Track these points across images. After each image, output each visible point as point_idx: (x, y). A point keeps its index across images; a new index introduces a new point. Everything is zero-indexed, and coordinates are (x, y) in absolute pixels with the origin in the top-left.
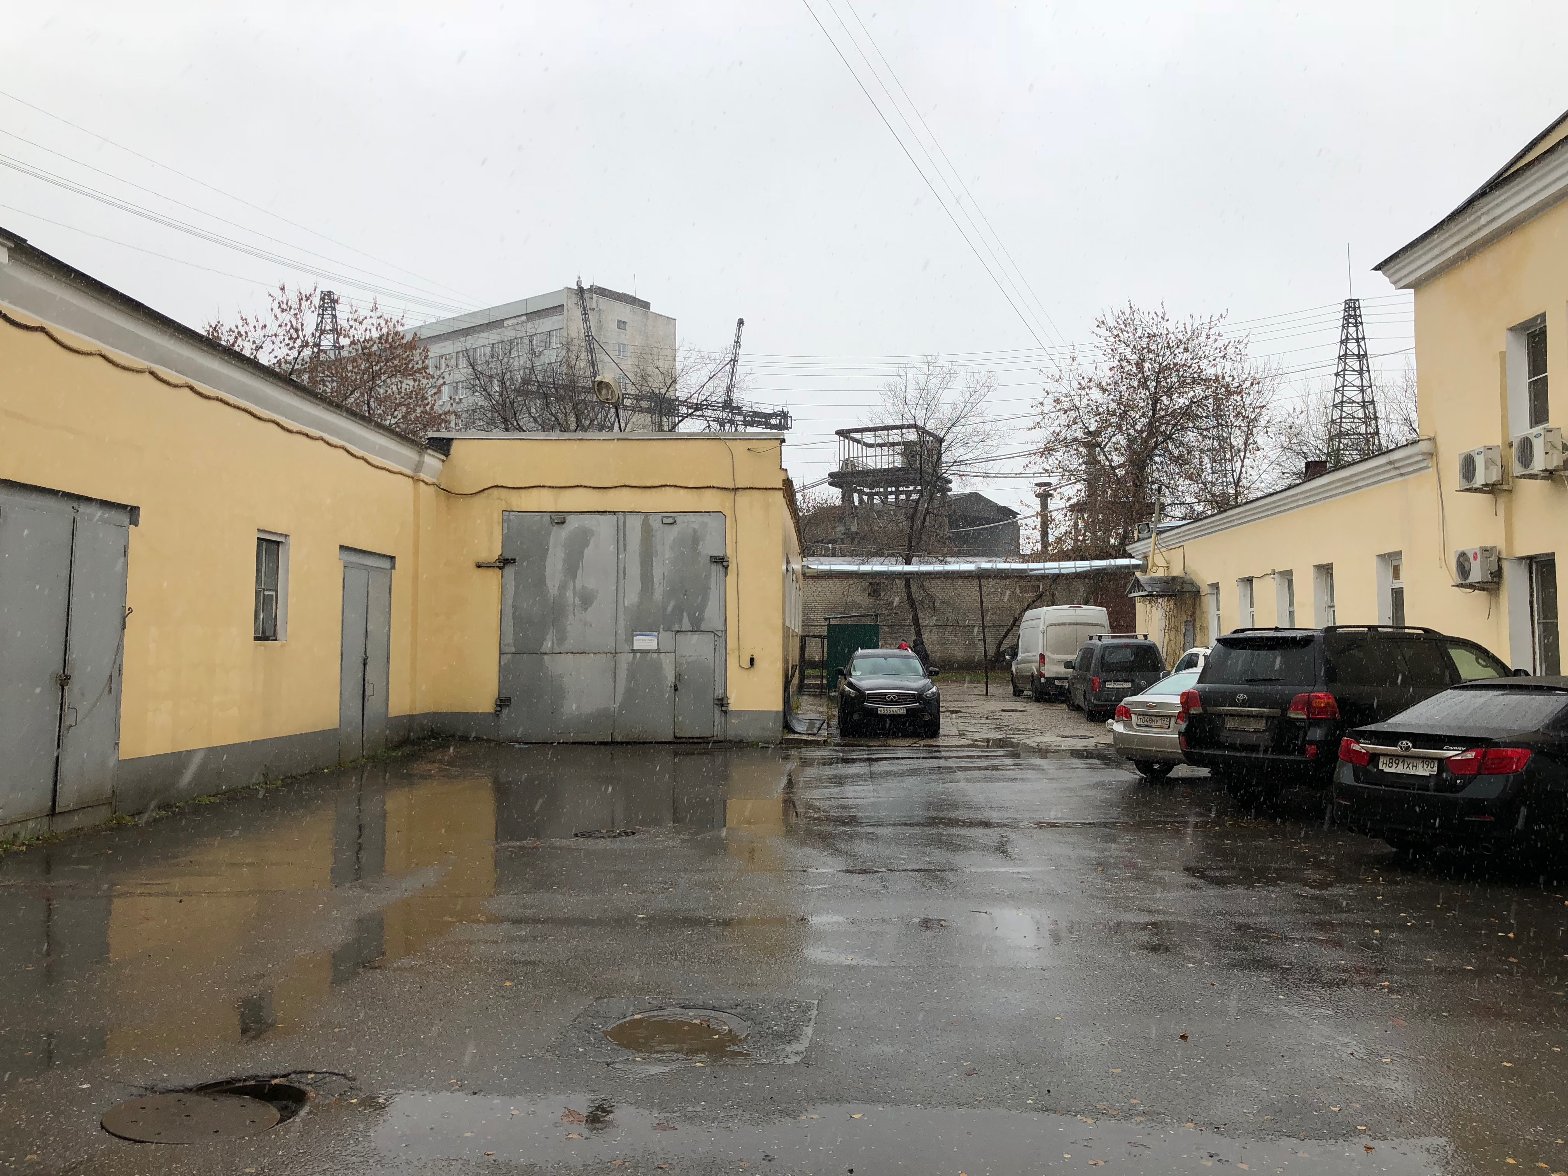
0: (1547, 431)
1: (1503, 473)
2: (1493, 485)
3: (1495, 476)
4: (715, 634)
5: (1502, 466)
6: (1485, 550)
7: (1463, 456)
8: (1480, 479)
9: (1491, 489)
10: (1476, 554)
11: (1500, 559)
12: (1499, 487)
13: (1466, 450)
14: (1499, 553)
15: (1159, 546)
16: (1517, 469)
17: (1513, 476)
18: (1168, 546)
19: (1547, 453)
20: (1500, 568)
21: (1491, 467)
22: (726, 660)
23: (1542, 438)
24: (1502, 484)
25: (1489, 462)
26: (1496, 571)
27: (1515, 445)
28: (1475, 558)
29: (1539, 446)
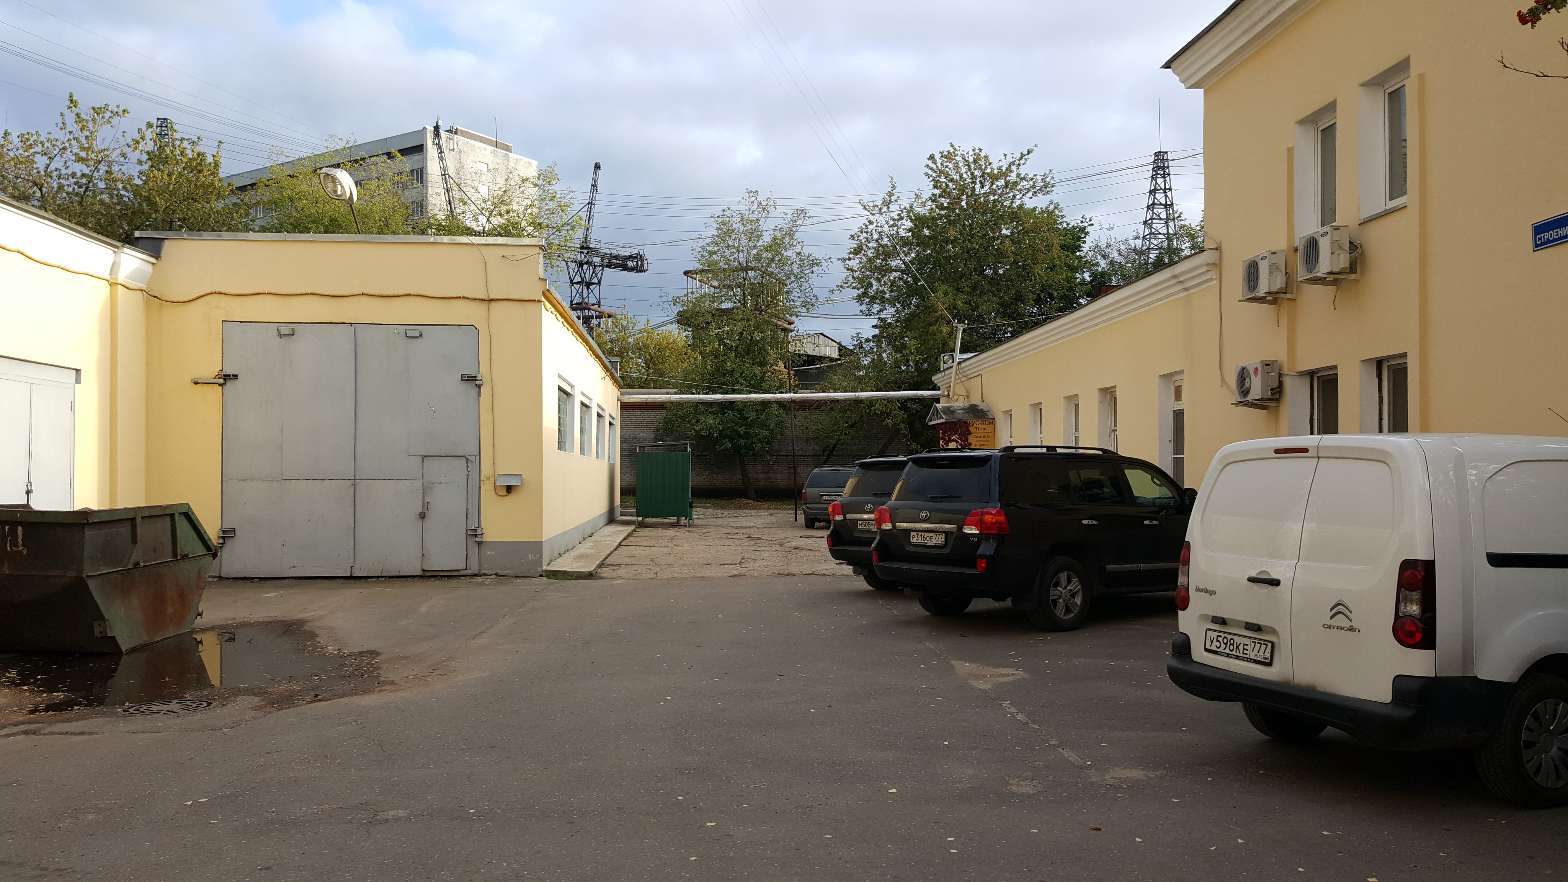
0: (1334, 229)
1: (1287, 280)
2: (1277, 293)
3: (1279, 283)
4: (468, 459)
5: (1286, 273)
6: (1267, 364)
7: (1246, 264)
8: (1263, 288)
9: (1274, 298)
10: (1256, 369)
11: (1280, 375)
12: (1283, 296)
13: (1250, 256)
14: (1281, 369)
15: (961, 376)
16: (1302, 274)
17: (1297, 281)
18: (968, 375)
19: (1332, 254)
20: (1281, 384)
21: (1275, 273)
22: (480, 487)
23: (1328, 237)
24: (1285, 293)
25: (1273, 268)
26: (1277, 388)
27: (1301, 249)
28: (1256, 374)
29: (1324, 245)
